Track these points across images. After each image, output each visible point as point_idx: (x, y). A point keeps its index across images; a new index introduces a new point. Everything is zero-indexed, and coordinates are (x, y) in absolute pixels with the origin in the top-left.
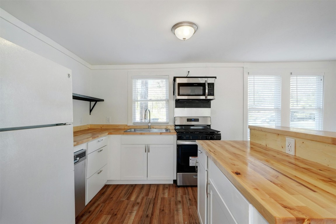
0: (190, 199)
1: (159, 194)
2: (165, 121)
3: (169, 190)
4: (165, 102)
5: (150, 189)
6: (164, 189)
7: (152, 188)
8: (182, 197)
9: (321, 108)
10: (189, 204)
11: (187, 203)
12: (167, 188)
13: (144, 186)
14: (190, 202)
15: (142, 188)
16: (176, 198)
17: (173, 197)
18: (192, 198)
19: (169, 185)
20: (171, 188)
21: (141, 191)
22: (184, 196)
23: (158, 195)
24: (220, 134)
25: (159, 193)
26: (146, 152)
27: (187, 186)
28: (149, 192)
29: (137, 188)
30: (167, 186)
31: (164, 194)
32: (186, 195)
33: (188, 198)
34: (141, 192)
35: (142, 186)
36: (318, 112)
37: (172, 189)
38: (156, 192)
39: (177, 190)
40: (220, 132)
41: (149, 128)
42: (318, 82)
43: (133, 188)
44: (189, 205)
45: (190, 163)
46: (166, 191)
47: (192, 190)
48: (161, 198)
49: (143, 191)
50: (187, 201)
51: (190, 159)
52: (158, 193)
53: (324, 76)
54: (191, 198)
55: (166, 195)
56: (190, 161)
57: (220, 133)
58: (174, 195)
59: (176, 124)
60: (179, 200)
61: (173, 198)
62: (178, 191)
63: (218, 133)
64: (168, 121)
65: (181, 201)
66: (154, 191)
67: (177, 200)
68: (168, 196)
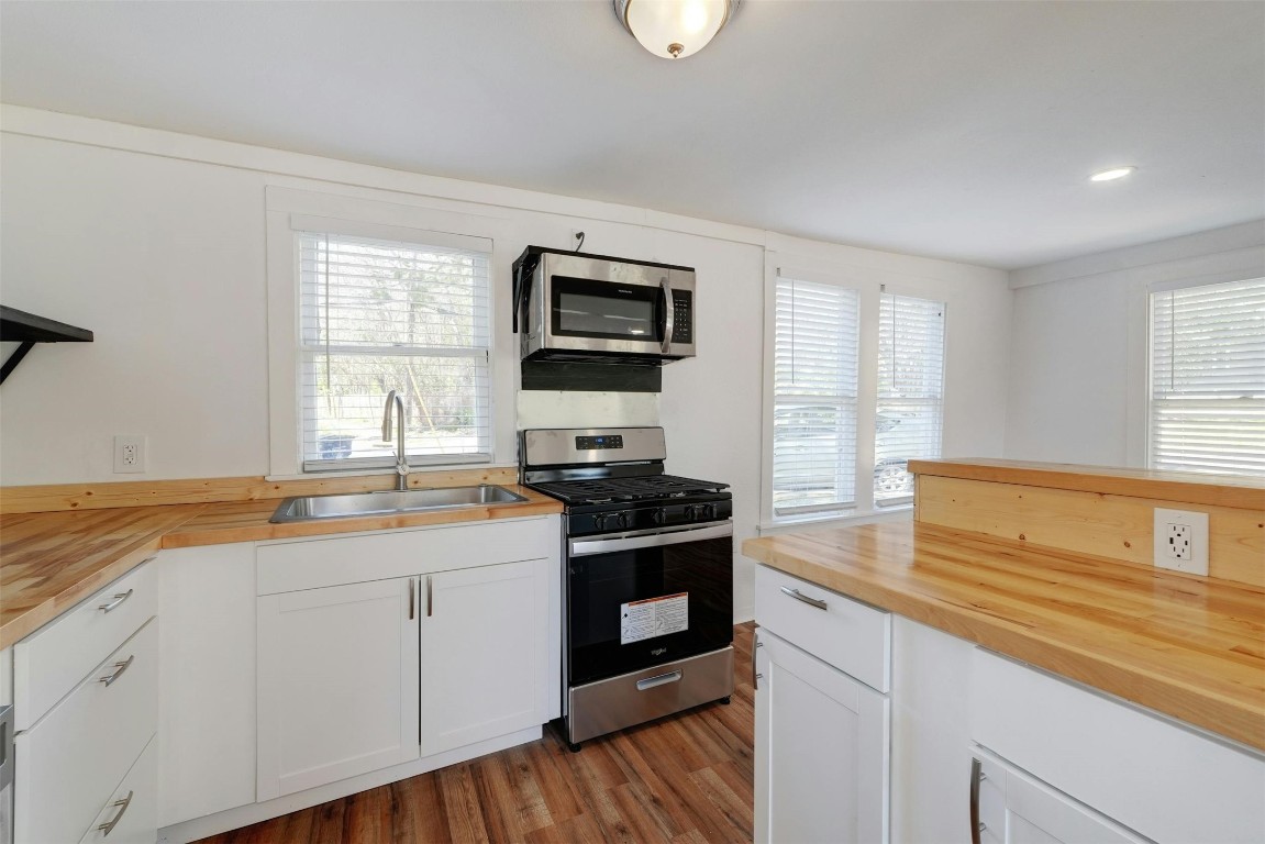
0: (655, 801)
1: (502, 822)
2: (475, 450)
3: (542, 779)
4: (471, 361)
5: (440, 802)
6: (514, 784)
7: (454, 794)
8: (620, 802)
9: (939, 396)
10: (667, 831)
11: (656, 823)
12: (525, 769)
13: (401, 794)
14: (666, 815)
15: (395, 808)
16: (597, 815)
17: (579, 812)
18: (657, 789)
19: (528, 748)
20: (546, 764)
21: (396, 832)
22: (623, 789)
23: (499, 825)
24: (728, 497)
25: (500, 812)
26: (412, 617)
27: (609, 737)
28: (444, 821)
29: (368, 819)
30: (522, 759)
31: (526, 809)
32: (626, 781)
33: (644, 798)
34: (402, 835)
35: (393, 797)
36: (930, 409)
37: (555, 770)
38: (483, 809)
39: (579, 769)
40: (728, 486)
41: (397, 488)
42: (933, 321)
43: (340, 823)
44: (670, 836)
45: (623, 631)
46: (530, 787)
47: (636, 744)
48: (526, 837)
49: (407, 827)
50: (651, 816)
51: (623, 615)
52: (495, 810)
53: (946, 304)
54: (657, 794)
55: (544, 817)
56: (624, 622)
57: (727, 490)
58: (581, 803)
59: (530, 463)
60: (614, 822)
61: (579, 819)
62: (586, 773)
63: (722, 491)
64: (490, 451)
65: (627, 824)
66: (469, 809)
67: (604, 825)
68: (553, 813)
